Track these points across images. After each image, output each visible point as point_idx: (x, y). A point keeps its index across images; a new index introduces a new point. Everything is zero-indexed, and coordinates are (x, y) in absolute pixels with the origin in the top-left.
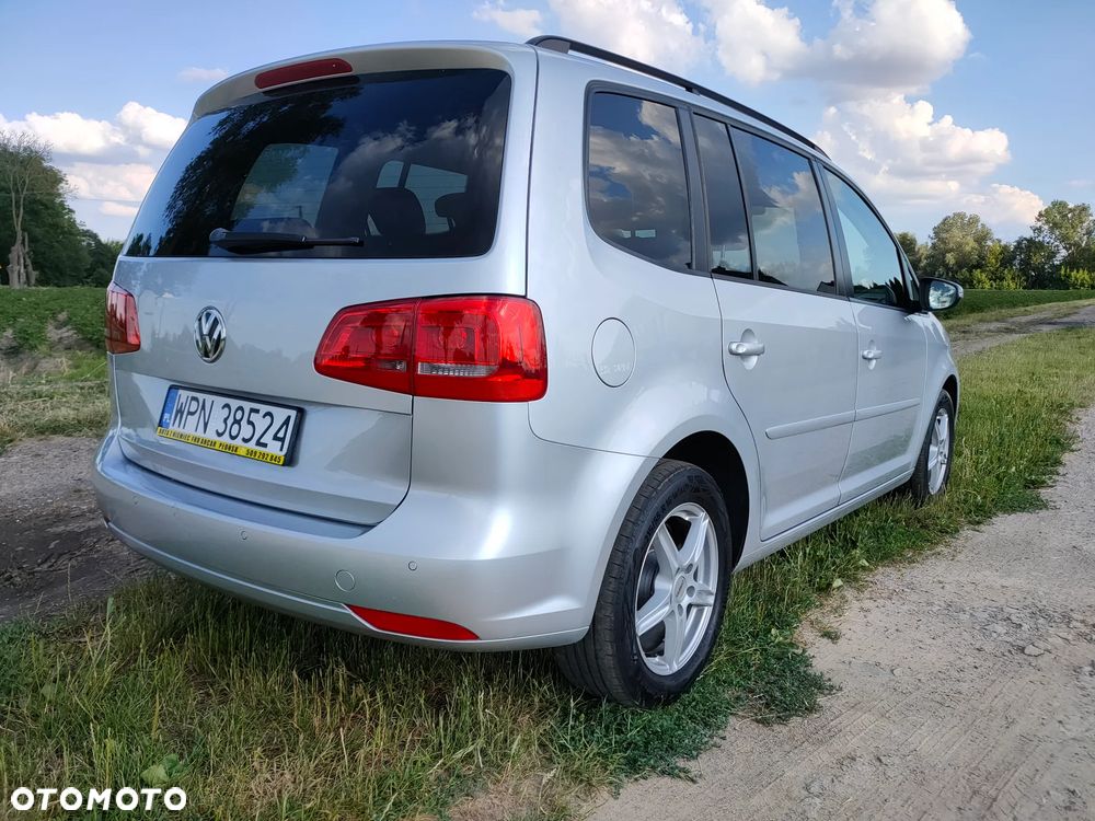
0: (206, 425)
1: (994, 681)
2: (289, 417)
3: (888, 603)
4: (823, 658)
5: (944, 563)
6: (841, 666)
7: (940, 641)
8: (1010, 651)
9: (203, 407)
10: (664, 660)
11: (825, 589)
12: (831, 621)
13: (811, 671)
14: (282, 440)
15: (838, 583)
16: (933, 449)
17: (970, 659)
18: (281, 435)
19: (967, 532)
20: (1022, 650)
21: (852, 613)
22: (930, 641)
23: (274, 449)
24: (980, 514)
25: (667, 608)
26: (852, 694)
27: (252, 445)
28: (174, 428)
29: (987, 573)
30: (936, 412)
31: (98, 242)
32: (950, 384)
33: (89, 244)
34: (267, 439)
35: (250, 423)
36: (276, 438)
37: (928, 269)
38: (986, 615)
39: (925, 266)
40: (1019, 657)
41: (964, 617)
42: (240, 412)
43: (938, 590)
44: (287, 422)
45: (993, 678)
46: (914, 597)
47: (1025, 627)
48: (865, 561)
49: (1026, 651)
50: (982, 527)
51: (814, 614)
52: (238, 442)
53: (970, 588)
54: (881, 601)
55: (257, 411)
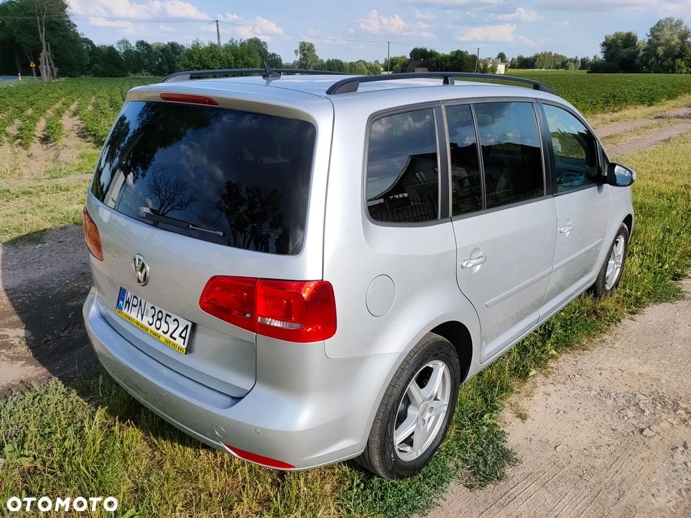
0: (142, 315)
1: (618, 458)
2: (187, 326)
3: (563, 387)
4: (515, 434)
5: (606, 350)
6: (525, 442)
7: (590, 422)
8: (633, 432)
9: (140, 305)
10: (413, 450)
11: (524, 376)
12: (525, 404)
13: (505, 445)
14: (184, 338)
15: (533, 372)
16: (611, 262)
17: (606, 438)
18: (183, 335)
19: (626, 321)
20: (642, 431)
21: (538, 397)
22: (583, 422)
23: (179, 342)
24: (636, 305)
25: (415, 426)
26: (528, 466)
27: (167, 336)
28: (125, 311)
29: (632, 360)
30: (617, 236)
31: (93, 46)
32: (628, 220)
33: (88, 48)
34: (176, 335)
35: (166, 322)
36: (180, 336)
37: (644, 58)
38: (623, 401)
39: (642, 57)
40: (638, 437)
41: (610, 402)
42: (160, 314)
43: (597, 377)
44: (186, 328)
45: (618, 455)
46: (581, 382)
47: (647, 412)
48: (553, 351)
49: (644, 433)
50: (637, 317)
51: (513, 398)
52: (160, 332)
53: (618, 374)
54: (559, 386)
55: (170, 317)
